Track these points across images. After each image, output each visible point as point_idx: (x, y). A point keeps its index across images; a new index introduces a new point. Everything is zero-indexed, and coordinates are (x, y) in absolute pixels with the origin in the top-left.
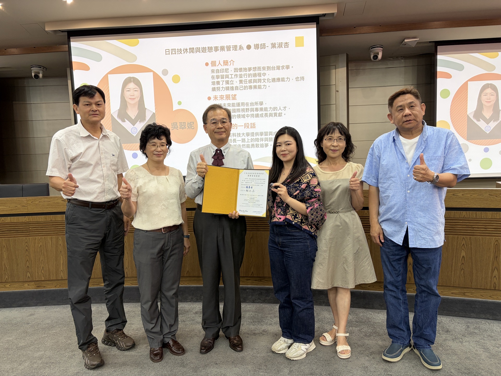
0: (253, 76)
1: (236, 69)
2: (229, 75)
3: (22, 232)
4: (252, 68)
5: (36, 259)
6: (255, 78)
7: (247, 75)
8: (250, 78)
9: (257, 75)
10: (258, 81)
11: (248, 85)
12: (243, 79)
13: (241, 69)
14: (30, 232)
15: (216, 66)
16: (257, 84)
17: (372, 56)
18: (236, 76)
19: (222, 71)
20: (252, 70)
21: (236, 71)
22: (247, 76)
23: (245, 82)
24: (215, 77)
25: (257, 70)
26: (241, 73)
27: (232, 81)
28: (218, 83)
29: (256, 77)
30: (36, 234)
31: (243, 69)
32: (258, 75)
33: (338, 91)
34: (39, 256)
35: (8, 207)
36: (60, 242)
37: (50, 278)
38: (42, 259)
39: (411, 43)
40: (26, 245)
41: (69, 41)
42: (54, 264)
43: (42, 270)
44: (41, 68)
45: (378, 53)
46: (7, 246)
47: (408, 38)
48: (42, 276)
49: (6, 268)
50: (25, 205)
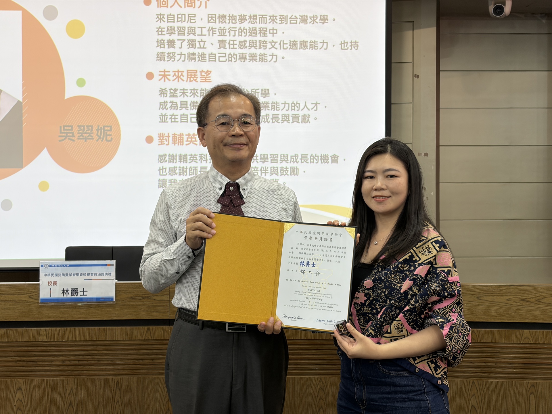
0: (248, 34)
1: (212, 17)
2: (197, 29)
4: (247, 17)
6: (254, 39)
7: (235, 31)
8: (242, 38)
9: (258, 32)
10: (260, 45)
11: (238, 51)
12: (227, 38)
13: (224, 16)
15: (167, 7)
16: (258, 52)
17: (491, 8)
18: (211, 33)
19: (181, 18)
20: (248, 20)
21: (212, 21)
22: (237, 33)
23: (232, 46)
24: (166, 30)
25: (258, 21)
26: (222, 26)
27: (202, 41)
28: (171, 44)
29: (256, 36)
31: (228, 18)
32: (260, 33)
33: (417, 76)
45: (504, 3)
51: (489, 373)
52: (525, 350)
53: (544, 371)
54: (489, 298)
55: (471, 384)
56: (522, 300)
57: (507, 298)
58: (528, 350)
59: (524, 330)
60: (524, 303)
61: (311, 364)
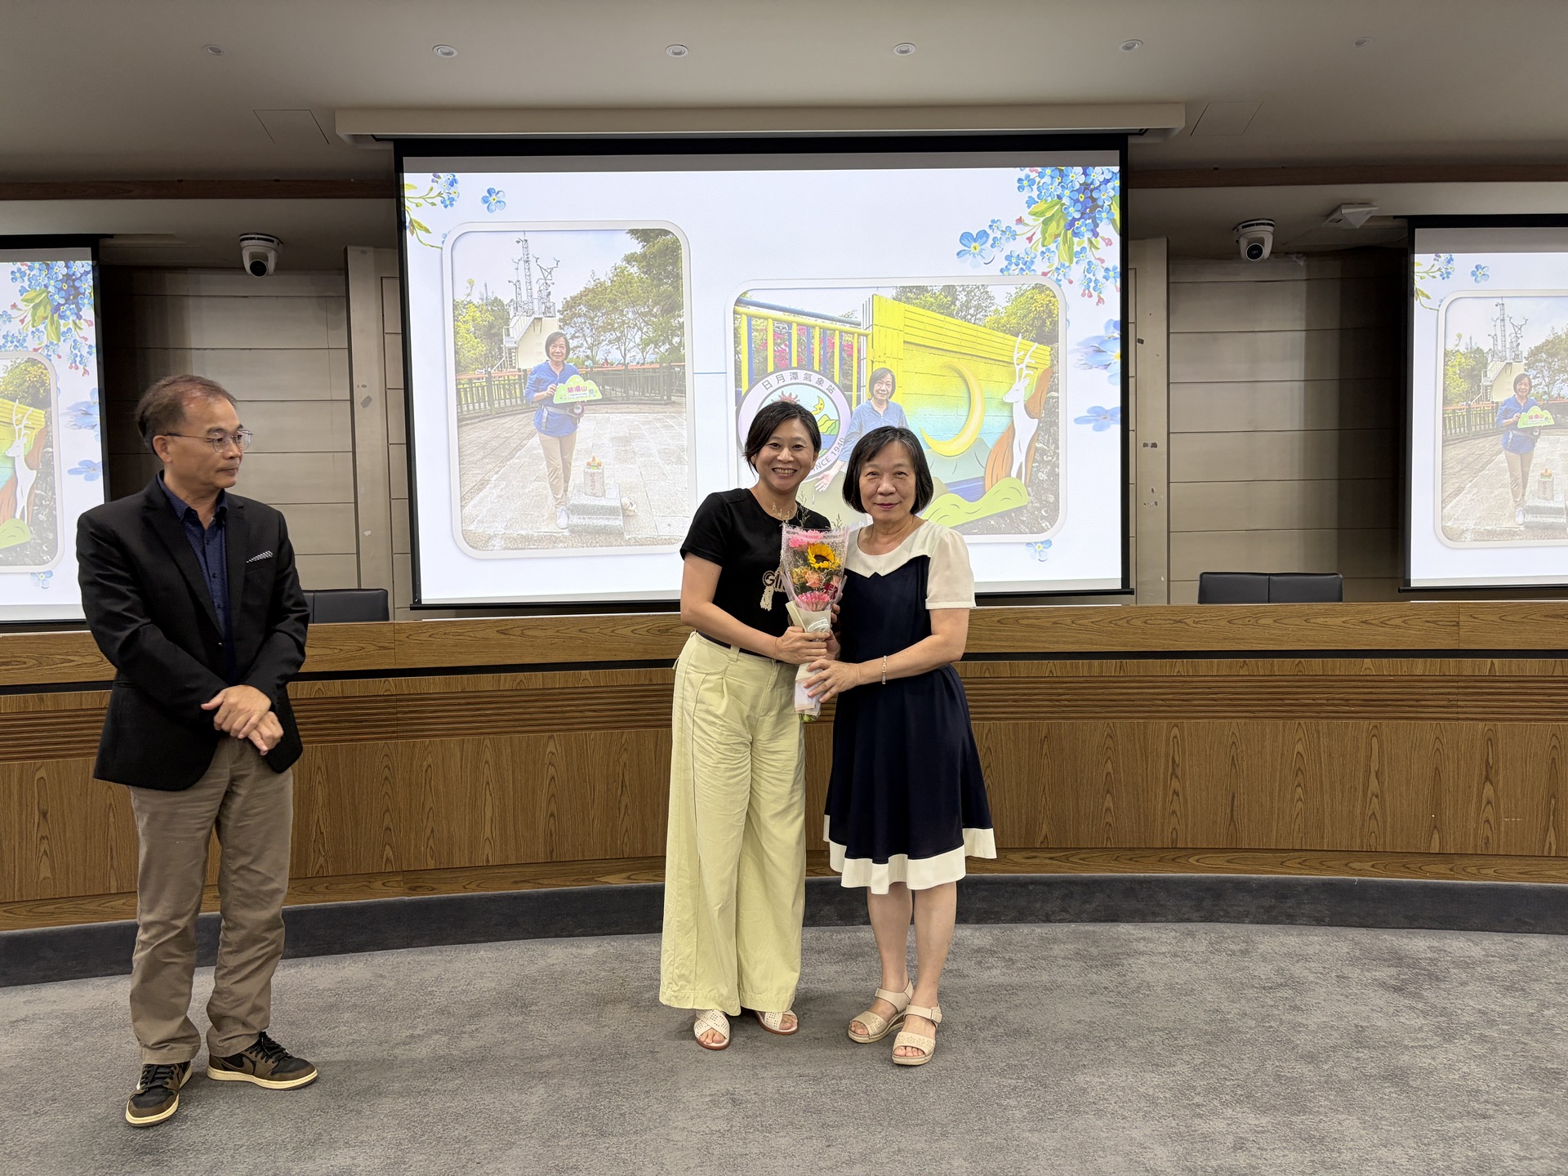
3: (376, 726)
5: (414, 807)
14: (398, 725)
17: (1244, 247)
30: (416, 731)
33: (1141, 341)
34: (422, 796)
35: (336, 651)
36: (488, 755)
37: (453, 861)
38: (432, 805)
39: (1355, 217)
40: (384, 764)
41: (399, 170)
42: (467, 819)
43: (428, 839)
44: (272, 241)
45: (1262, 241)
46: (327, 767)
47: (1350, 204)
48: (428, 856)
49: (322, 833)
50: (386, 645)
51: (1319, 713)
52: (1366, 684)
53: (1390, 709)
54: (1320, 620)
55: (1296, 726)
56: (1362, 622)
57: (1344, 619)
58: (1369, 684)
59: (1365, 660)
60: (1365, 625)
61: (1097, 706)
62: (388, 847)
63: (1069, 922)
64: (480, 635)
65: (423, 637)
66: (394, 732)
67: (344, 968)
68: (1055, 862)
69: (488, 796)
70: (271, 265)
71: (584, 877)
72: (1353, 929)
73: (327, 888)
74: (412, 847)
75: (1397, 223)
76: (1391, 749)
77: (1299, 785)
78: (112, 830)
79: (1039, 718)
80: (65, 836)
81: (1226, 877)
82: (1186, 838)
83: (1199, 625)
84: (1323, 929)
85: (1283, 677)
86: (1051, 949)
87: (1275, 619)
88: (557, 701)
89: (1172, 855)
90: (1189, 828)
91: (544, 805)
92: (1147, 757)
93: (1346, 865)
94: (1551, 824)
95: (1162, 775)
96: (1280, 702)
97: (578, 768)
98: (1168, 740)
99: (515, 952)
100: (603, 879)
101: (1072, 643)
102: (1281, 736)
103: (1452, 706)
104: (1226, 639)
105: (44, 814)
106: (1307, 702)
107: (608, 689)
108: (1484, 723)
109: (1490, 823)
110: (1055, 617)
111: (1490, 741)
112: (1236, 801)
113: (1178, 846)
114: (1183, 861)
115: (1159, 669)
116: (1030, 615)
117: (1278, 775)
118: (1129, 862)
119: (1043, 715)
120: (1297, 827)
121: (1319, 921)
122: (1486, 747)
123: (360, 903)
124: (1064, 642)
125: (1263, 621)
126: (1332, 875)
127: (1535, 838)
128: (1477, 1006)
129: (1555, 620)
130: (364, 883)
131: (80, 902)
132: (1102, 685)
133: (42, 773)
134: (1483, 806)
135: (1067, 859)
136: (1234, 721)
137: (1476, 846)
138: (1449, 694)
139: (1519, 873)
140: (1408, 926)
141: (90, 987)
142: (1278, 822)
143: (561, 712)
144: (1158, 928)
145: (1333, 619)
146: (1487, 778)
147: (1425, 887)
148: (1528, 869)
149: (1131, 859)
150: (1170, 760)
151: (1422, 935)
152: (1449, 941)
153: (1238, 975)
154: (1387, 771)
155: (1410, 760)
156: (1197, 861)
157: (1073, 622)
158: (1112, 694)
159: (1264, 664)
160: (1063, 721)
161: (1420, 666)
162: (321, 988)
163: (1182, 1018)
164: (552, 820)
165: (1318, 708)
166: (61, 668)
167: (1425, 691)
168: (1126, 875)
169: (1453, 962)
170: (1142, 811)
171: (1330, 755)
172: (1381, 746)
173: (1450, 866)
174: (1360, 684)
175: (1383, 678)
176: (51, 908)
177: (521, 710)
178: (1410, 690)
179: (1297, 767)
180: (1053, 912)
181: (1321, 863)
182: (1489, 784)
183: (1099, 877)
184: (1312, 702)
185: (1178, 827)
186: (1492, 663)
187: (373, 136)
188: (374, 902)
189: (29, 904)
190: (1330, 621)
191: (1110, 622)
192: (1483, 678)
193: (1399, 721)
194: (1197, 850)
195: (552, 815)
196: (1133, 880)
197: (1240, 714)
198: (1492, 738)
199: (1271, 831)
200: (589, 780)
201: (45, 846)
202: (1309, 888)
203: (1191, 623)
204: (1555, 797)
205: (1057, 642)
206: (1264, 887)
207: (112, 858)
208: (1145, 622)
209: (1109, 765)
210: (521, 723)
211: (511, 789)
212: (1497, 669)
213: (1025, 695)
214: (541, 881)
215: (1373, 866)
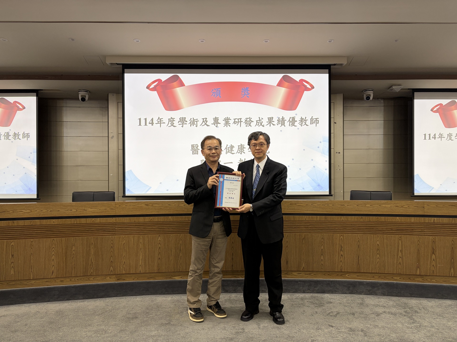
3: (109, 232)
5: (119, 255)
14: (115, 231)
17: (365, 97)
30: (121, 233)
33: (335, 123)
34: (122, 252)
35: (99, 210)
36: (141, 241)
37: (130, 271)
38: (125, 255)
39: (397, 89)
40: (111, 243)
41: (123, 73)
42: (135, 259)
43: (123, 264)
44: (87, 92)
45: (370, 95)
46: (94, 243)
47: (395, 85)
48: (123, 270)
49: (92, 263)
50: (113, 208)
51: (384, 232)
53: (404, 232)
54: (384, 206)
55: (377, 237)
57: (390, 205)
58: (398, 224)
59: (397, 217)
60: (397, 207)
61: (319, 229)
62: (111, 267)
63: (310, 293)
64: (140, 206)
65: (124, 206)
66: (114, 233)
67: (97, 302)
68: (307, 275)
69: (141, 253)
70: (87, 98)
71: (168, 277)
72: (394, 297)
73: (93, 279)
74: (119, 267)
75: (409, 90)
76: (405, 244)
77: (378, 254)
78: (32, 261)
79: (302, 233)
80: (18, 262)
81: (357, 281)
82: (345, 269)
83: (348, 206)
84: (385, 297)
85: (373, 222)
86: (304, 301)
87: (370, 205)
88: (162, 225)
89: (341, 274)
90: (346, 266)
91: (157, 255)
92: (333, 245)
93: (392, 278)
94: (452, 267)
95: (338, 250)
96: (372, 229)
97: (167, 245)
98: (339, 239)
99: (147, 299)
100: (174, 278)
101: (312, 211)
102: (372, 239)
103: (422, 232)
104: (356, 210)
105: (13, 256)
106: (380, 229)
107: (176, 222)
108: (432, 237)
109: (434, 266)
110: (307, 203)
111: (434, 242)
112: (359, 258)
113: (342, 271)
114: (344, 275)
115: (337, 219)
116: (299, 202)
117: (372, 251)
118: (328, 275)
119: (303, 232)
120: (377, 266)
121: (384, 294)
122: (432, 243)
123: (103, 283)
124: (309, 211)
125: (367, 205)
126: (388, 281)
127: (447, 271)
128: (429, 321)
129: (452, 207)
130: (104, 278)
131: (21, 281)
132: (320, 223)
133: (13, 244)
134: (432, 261)
135: (310, 274)
136: (359, 234)
137: (430, 273)
138: (421, 228)
139: (443, 281)
140: (410, 296)
141: (24, 307)
142: (372, 265)
143: (163, 228)
144: (336, 295)
145: (387, 205)
146: (433, 253)
147: (415, 285)
148: (445, 280)
149: (329, 275)
150: (340, 246)
151: (414, 299)
152: (422, 301)
153: (359, 310)
154: (404, 250)
155: (411, 247)
156: (348, 276)
157: (312, 205)
158: (324, 226)
159: (367, 218)
160: (309, 234)
161: (413, 219)
162: (90, 309)
163: (342, 323)
164: (159, 260)
165: (383, 231)
166: (19, 214)
167: (415, 227)
168: (327, 279)
169: (423, 308)
170: (332, 260)
171: (387, 245)
172: (402, 243)
173: (423, 279)
174: (395, 224)
175: (403, 223)
176: (13, 283)
177: (151, 228)
178: (410, 226)
179: (377, 248)
180: (306, 290)
181: (385, 277)
182: (434, 255)
183: (319, 280)
184: (381, 229)
185: (342, 266)
186: (434, 219)
187: (116, 63)
188: (107, 283)
189: (8, 281)
190: (387, 206)
191: (323, 205)
192: (432, 223)
193: (407, 235)
194: (348, 272)
195: (159, 258)
196: (329, 281)
197: (360, 233)
198: (434, 241)
199: (370, 267)
200: (170, 248)
201: (12, 265)
202: (381, 284)
203: (346, 206)
204: (453, 259)
205: (307, 210)
206: (368, 284)
207: (31, 269)
208: (333, 205)
209: (322, 247)
210: (151, 231)
211: (148, 251)
212: (435, 221)
213: (298, 226)
214: (156, 278)
215: (400, 278)
